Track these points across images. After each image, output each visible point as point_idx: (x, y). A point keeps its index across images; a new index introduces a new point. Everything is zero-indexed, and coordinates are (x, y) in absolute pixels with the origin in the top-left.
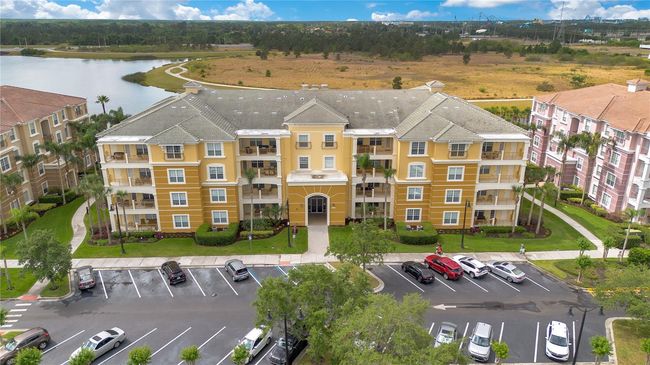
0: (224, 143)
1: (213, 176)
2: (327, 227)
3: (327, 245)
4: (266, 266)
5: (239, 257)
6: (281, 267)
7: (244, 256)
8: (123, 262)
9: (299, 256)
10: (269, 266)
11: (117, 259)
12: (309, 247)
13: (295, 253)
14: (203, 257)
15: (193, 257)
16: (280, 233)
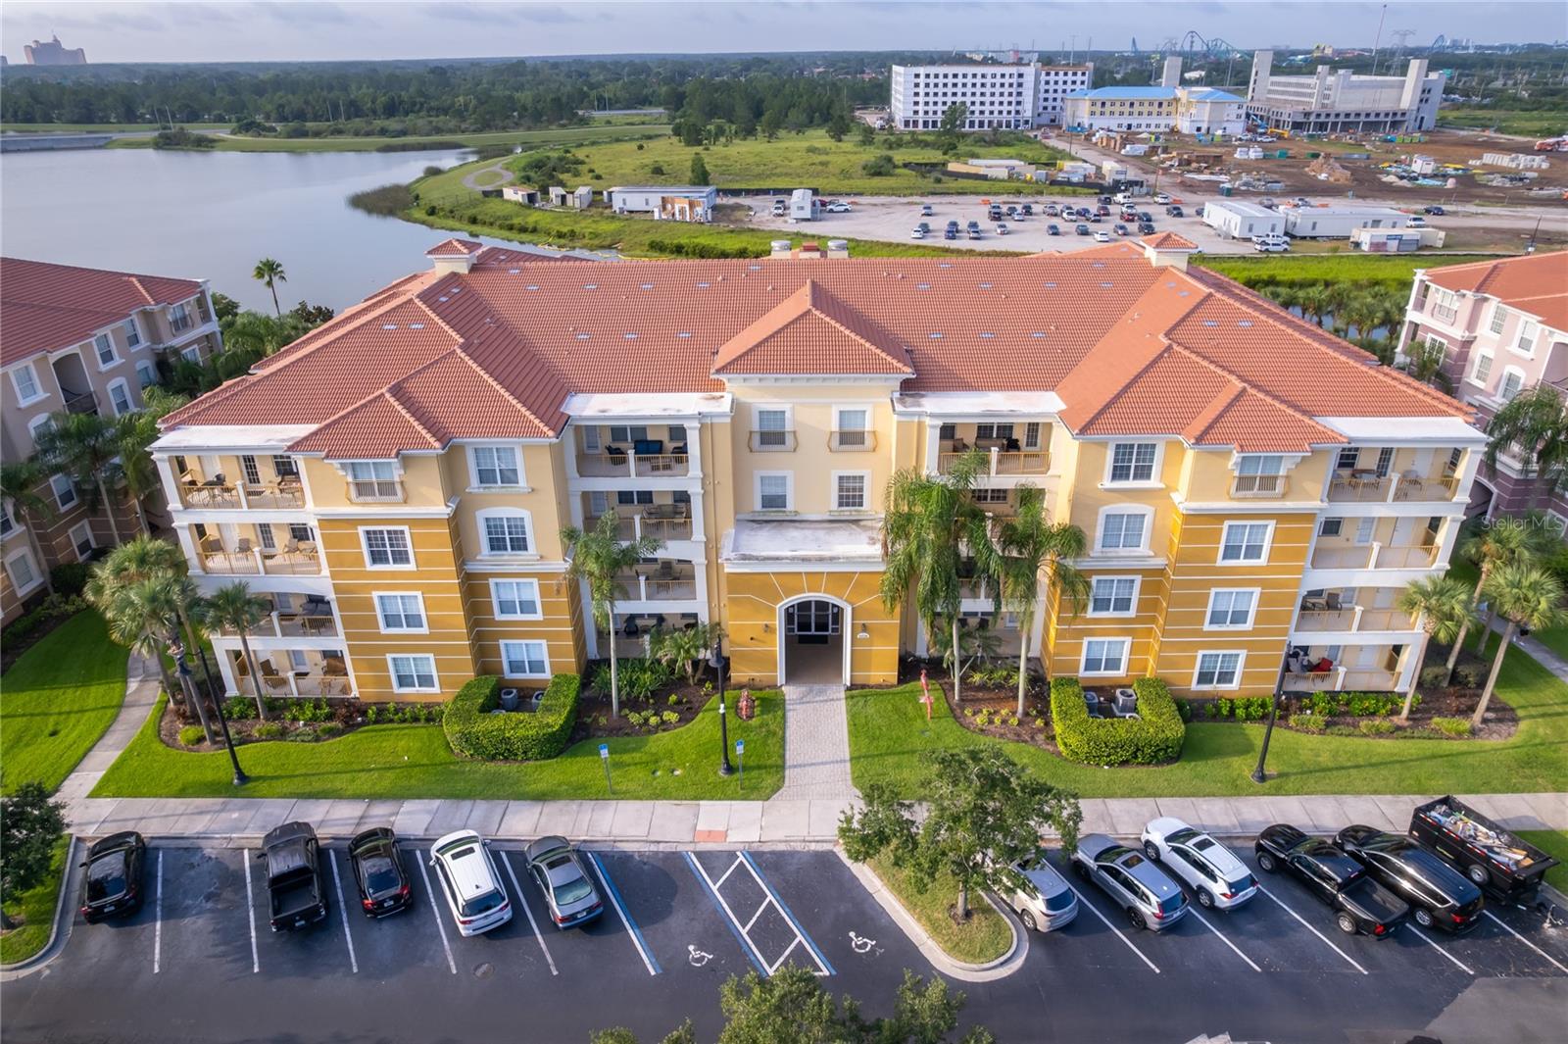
0: (525, 447)
1: (497, 544)
2: (843, 689)
3: (843, 761)
4: (653, 848)
5: (574, 805)
6: (699, 855)
7: (588, 805)
8: (235, 815)
9: (754, 807)
10: (661, 847)
11: (221, 800)
12: (787, 772)
13: (745, 798)
14: (467, 804)
15: (437, 803)
16: (700, 715)
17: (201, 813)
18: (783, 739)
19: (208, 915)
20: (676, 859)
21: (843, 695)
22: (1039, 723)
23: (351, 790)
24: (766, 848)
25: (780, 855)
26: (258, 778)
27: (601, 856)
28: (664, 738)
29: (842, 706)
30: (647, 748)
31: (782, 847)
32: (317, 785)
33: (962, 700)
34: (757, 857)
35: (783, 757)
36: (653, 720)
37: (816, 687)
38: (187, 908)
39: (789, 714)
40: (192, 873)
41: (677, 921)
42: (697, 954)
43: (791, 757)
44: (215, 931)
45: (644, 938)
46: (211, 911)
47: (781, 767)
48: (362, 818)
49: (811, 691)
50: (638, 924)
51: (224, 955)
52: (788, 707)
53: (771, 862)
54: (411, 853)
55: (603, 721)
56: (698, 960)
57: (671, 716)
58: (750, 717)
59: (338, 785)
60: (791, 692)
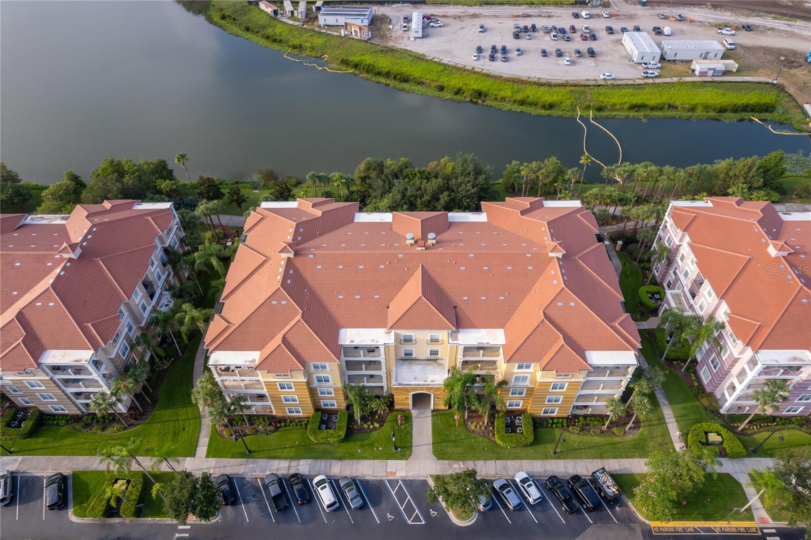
1: (320, 382)
2: (431, 411)
3: (430, 444)
4: (375, 478)
5: (351, 462)
6: (388, 481)
7: (355, 461)
8: (251, 466)
9: (404, 462)
10: (377, 478)
11: (245, 459)
12: (413, 449)
13: (401, 459)
14: (319, 461)
15: (310, 461)
16: (385, 424)
17: (241, 465)
18: (412, 434)
19: (255, 503)
20: (381, 482)
21: (430, 414)
22: (491, 428)
23: (283, 455)
24: (407, 479)
25: (411, 481)
26: (254, 451)
27: (360, 481)
28: (375, 433)
29: (430, 419)
30: (370, 439)
31: (412, 478)
32: (273, 454)
33: (468, 417)
34: (404, 481)
35: (411, 442)
36: (371, 427)
37: (422, 410)
38: (248, 500)
39: (414, 423)
40: (246, 487)
41: (384, 505)
42: (389, 516)
43: (414, 443)
44: (259, 508)
45: (375, 511)
46: (255, 501)
47: (411, 447)
48: (289, 467)
49: (420, 412)
50: (373, 506)
51: (263, 516)
52: (413, 420)
53: (409, 483)
54: (306, 480)
55: (355, 427)
56: (391, 518)
57: (377, 425)
58: (401, 425)
59: (279, 454)
60: (414, 413)
